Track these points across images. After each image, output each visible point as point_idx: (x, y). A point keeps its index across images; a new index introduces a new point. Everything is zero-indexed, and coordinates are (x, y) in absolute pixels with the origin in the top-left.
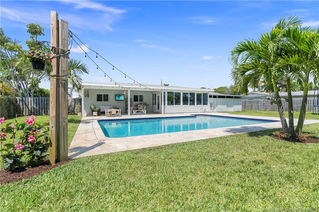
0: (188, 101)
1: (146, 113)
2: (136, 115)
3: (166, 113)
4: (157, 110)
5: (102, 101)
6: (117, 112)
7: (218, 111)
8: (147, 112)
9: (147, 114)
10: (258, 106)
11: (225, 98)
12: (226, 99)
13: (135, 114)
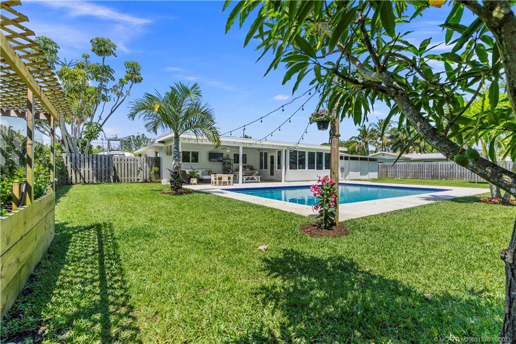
0: (314, 163)
1: (259, 181)
2: (246, 184)
3: (288, 181)
4: (270, 177)
5: (189, 162)
6: (229, 178)
7: (350, 178)
8: (261, 179)
9: (261, 182)
10: (396, 172)
11: (358, 160)
12: (359, 162)
13: (246, 182)
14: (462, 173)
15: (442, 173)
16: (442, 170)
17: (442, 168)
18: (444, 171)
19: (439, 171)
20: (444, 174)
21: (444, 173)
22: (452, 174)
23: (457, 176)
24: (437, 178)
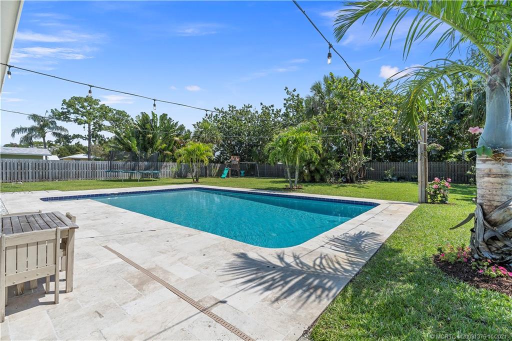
14: (77, 172)
15: (54, 173)
16: (53, 169)
17: (53, 167)
18: (57, 171)
19: (50, 171)
20: (57, 175)
21: (57, 173)
22: (66, 173)
23: (71, 176)
24: (48, 179)
